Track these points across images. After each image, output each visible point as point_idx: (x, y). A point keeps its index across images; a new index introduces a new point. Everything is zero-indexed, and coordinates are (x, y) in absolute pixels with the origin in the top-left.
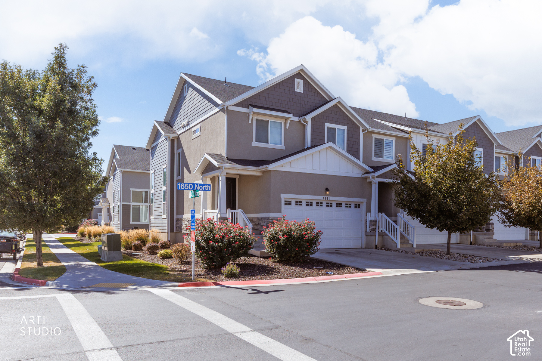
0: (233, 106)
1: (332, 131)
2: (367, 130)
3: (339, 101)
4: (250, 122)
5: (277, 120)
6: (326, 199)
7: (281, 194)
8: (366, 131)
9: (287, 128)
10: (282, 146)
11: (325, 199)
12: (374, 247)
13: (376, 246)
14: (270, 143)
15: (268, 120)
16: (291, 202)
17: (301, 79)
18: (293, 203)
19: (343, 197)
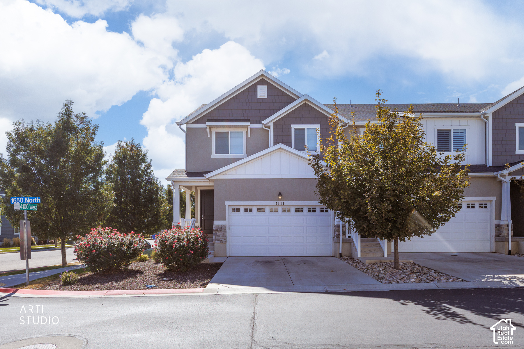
0: (192, 124)
1: (300, 133)
2: (348, 125)
3: (306, 99)
4: (209, 136)
5: (238, 130)
6: (280, 204)
7: (225, 202)
8: (346, 126)
9: (249, 136)
10: (244, 154)
11: (278, 204)
12: (338, 255)
13: (341, 254)
14: (231, 153)
15: (228, 131)
16: (239, 209)
17: (264, 85)
18: (242, 210)
19: (301, 201)
